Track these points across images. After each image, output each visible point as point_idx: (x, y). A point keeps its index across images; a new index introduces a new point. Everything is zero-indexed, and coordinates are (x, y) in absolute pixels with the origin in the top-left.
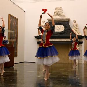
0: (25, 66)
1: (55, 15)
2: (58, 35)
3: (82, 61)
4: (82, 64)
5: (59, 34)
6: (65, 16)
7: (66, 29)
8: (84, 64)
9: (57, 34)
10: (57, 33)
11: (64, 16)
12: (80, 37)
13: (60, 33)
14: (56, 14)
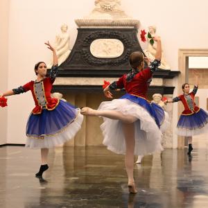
0: (8, 158)
1: (96, 10)
2: (106, 68)
3: (172, 142)
4: (172, 149)
5: (109, 64)
6: (124, 15)
7: (129, 50)
8: (178, 149)
9: (104, 64)
10: (103, 61)
11: (121, 13)
12: (167, 74)
13: (111, 62)
14: (100, 7)
